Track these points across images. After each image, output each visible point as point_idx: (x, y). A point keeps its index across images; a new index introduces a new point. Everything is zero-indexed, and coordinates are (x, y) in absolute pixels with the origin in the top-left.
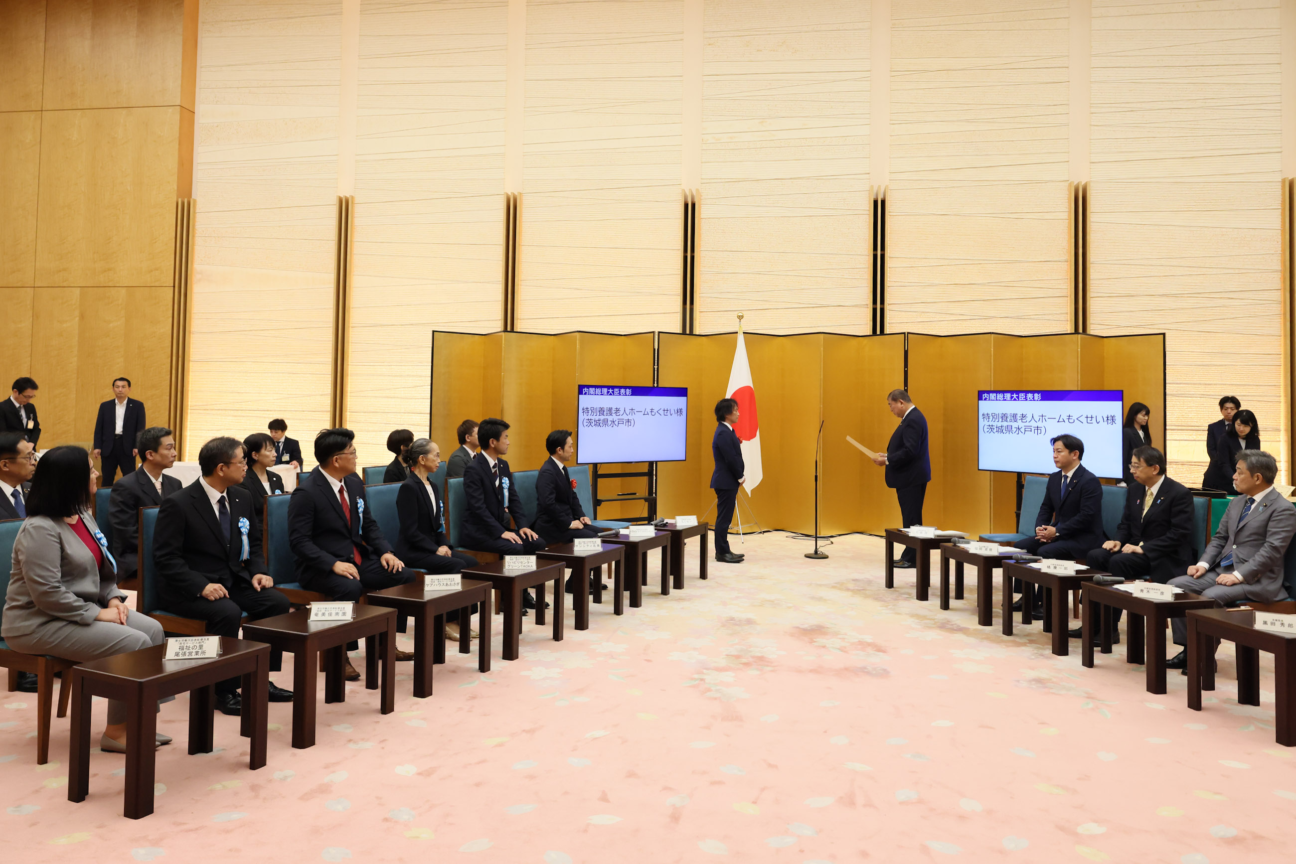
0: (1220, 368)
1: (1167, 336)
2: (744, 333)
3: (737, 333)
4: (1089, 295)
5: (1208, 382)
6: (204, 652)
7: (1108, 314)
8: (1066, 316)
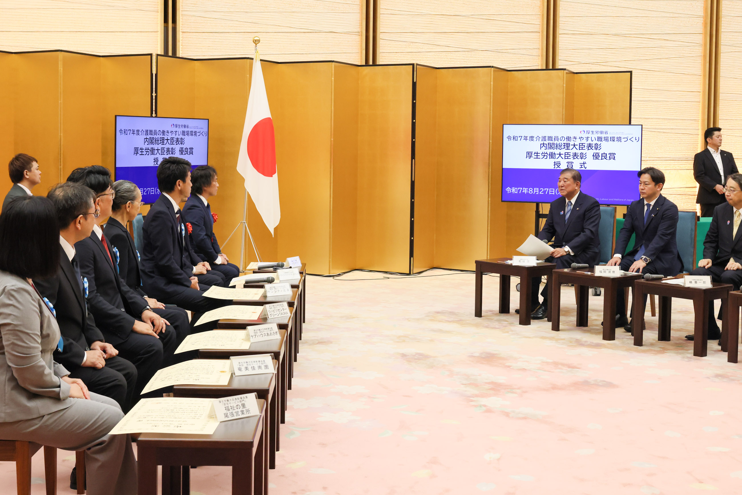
0: (656, 103)
1: (633, 73)
4: (559, 31)
6: (248, 411)
7: (572, 50)
8: (538, 51)
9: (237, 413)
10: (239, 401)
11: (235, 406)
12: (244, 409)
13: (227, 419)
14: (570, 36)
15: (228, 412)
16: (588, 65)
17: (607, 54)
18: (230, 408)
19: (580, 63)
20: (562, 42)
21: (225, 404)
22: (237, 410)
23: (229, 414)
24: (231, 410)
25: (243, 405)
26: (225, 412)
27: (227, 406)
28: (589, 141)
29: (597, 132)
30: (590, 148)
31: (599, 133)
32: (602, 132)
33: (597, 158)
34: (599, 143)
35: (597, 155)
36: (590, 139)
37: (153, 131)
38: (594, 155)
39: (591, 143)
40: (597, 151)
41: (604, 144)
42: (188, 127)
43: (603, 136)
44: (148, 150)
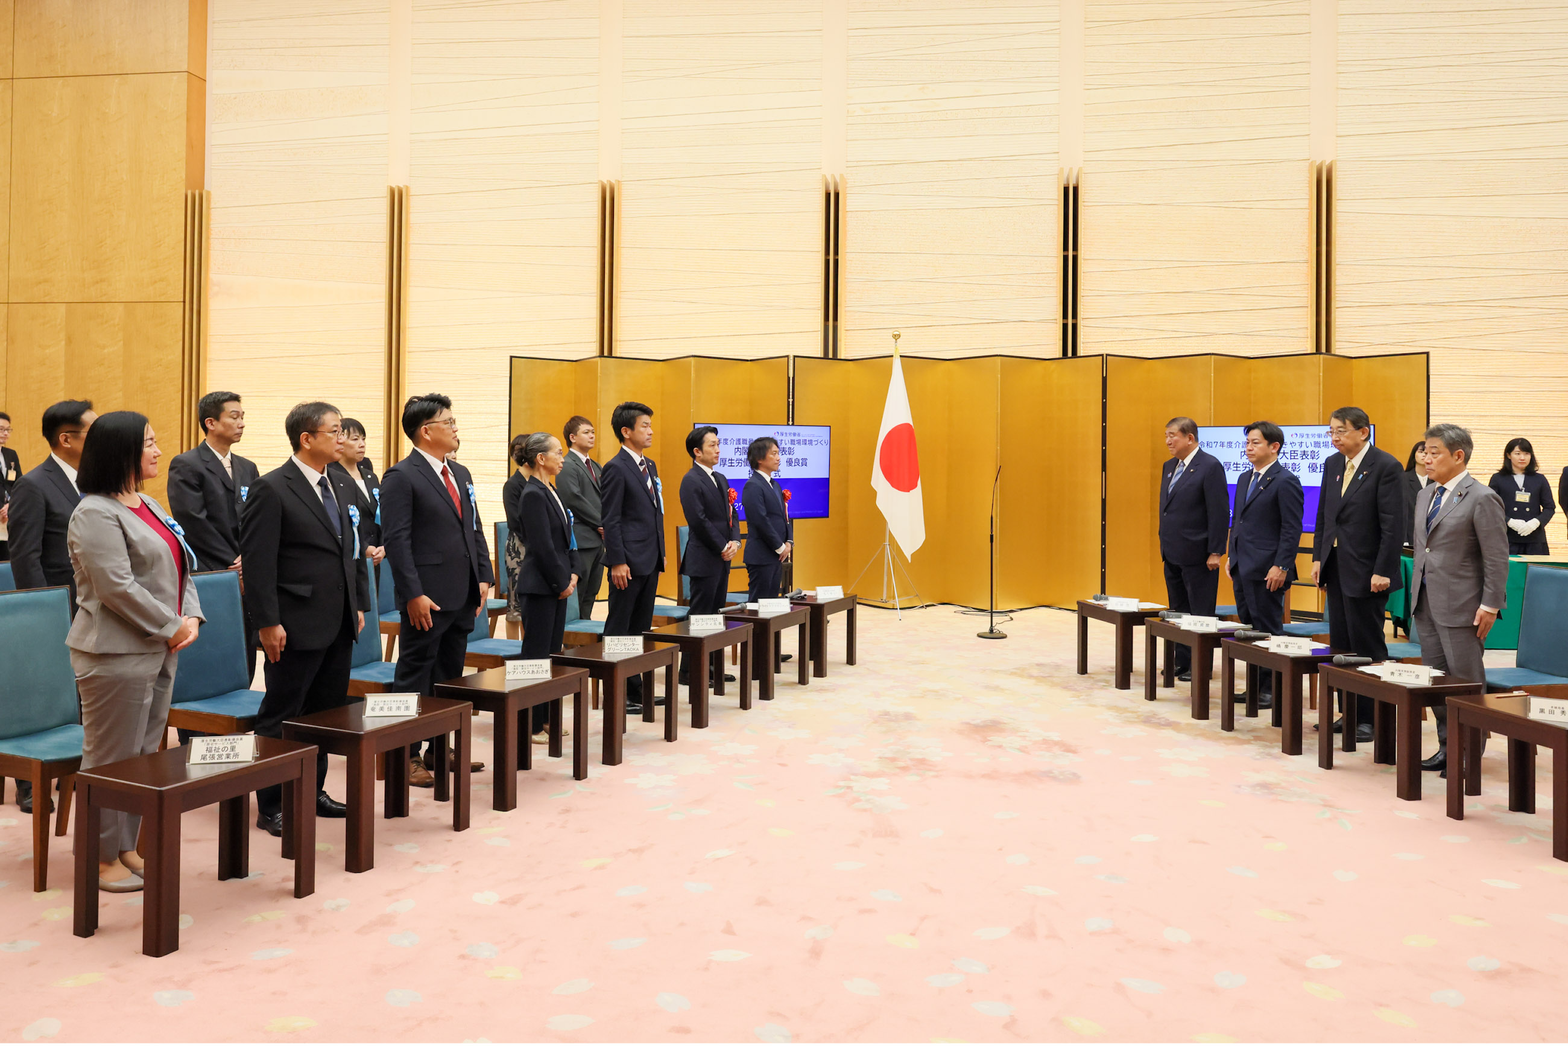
1: (1431, 355)
2: (901, 356)
3: (892, 356)
4: (1335, 304)
5: (1483, 414)
6: (236, 755)
7: (1358, 328)
8: (1306, 331)
9: (220, 756)
10: (229, 742)
11: (221, 748)
12: (232, 753)
13: (203, 761)
14: (1355, 309)
15: (208, 754)
16: (1384, 346)
17: (1414, 330)
18: (213, 749)
19: (1371, 344)
20: (1340, 318)
21: (208, 744)
22: (221, 753)
23: (208, 757)
24: (213, 751)
25: (233, 749)
26: (205, 753)
27: (210, 746)
28: (1304, 448)
29: (1313, 435)
30: (1304, 457)
33: (1314, 471)
34: (1316, 450)
35: (1314, 466)
36: (1304, 445)
37: (748, 440)
38: (1311, 466)
39: (1306, 449)
40: (1314, 461)
42: (799, 435)
44: (741, 461)
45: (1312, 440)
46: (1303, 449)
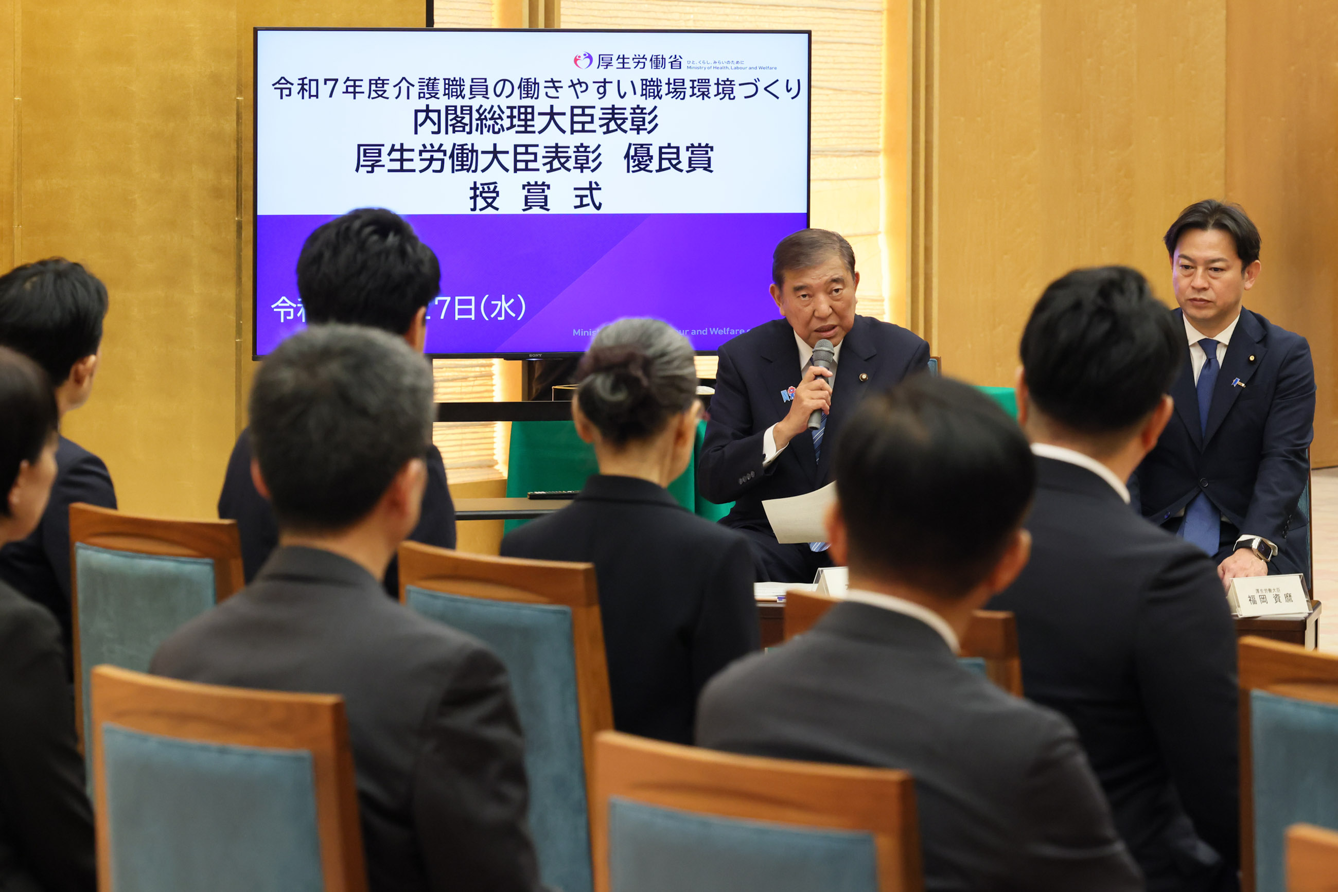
28: (612, 99)
29: (639, 61)
30: (613, 126)
31: (648, 63)
32: (658, 62)
33: (642, 166)
34: (648, 104)
35: (642, 152)
36: (611, 89)
38: (632, 153)
39: (619, 103)
40: (643, 138)
41: (666, 106)
43: (665, 74)
45: (637, 75)
46: (607, 102)
